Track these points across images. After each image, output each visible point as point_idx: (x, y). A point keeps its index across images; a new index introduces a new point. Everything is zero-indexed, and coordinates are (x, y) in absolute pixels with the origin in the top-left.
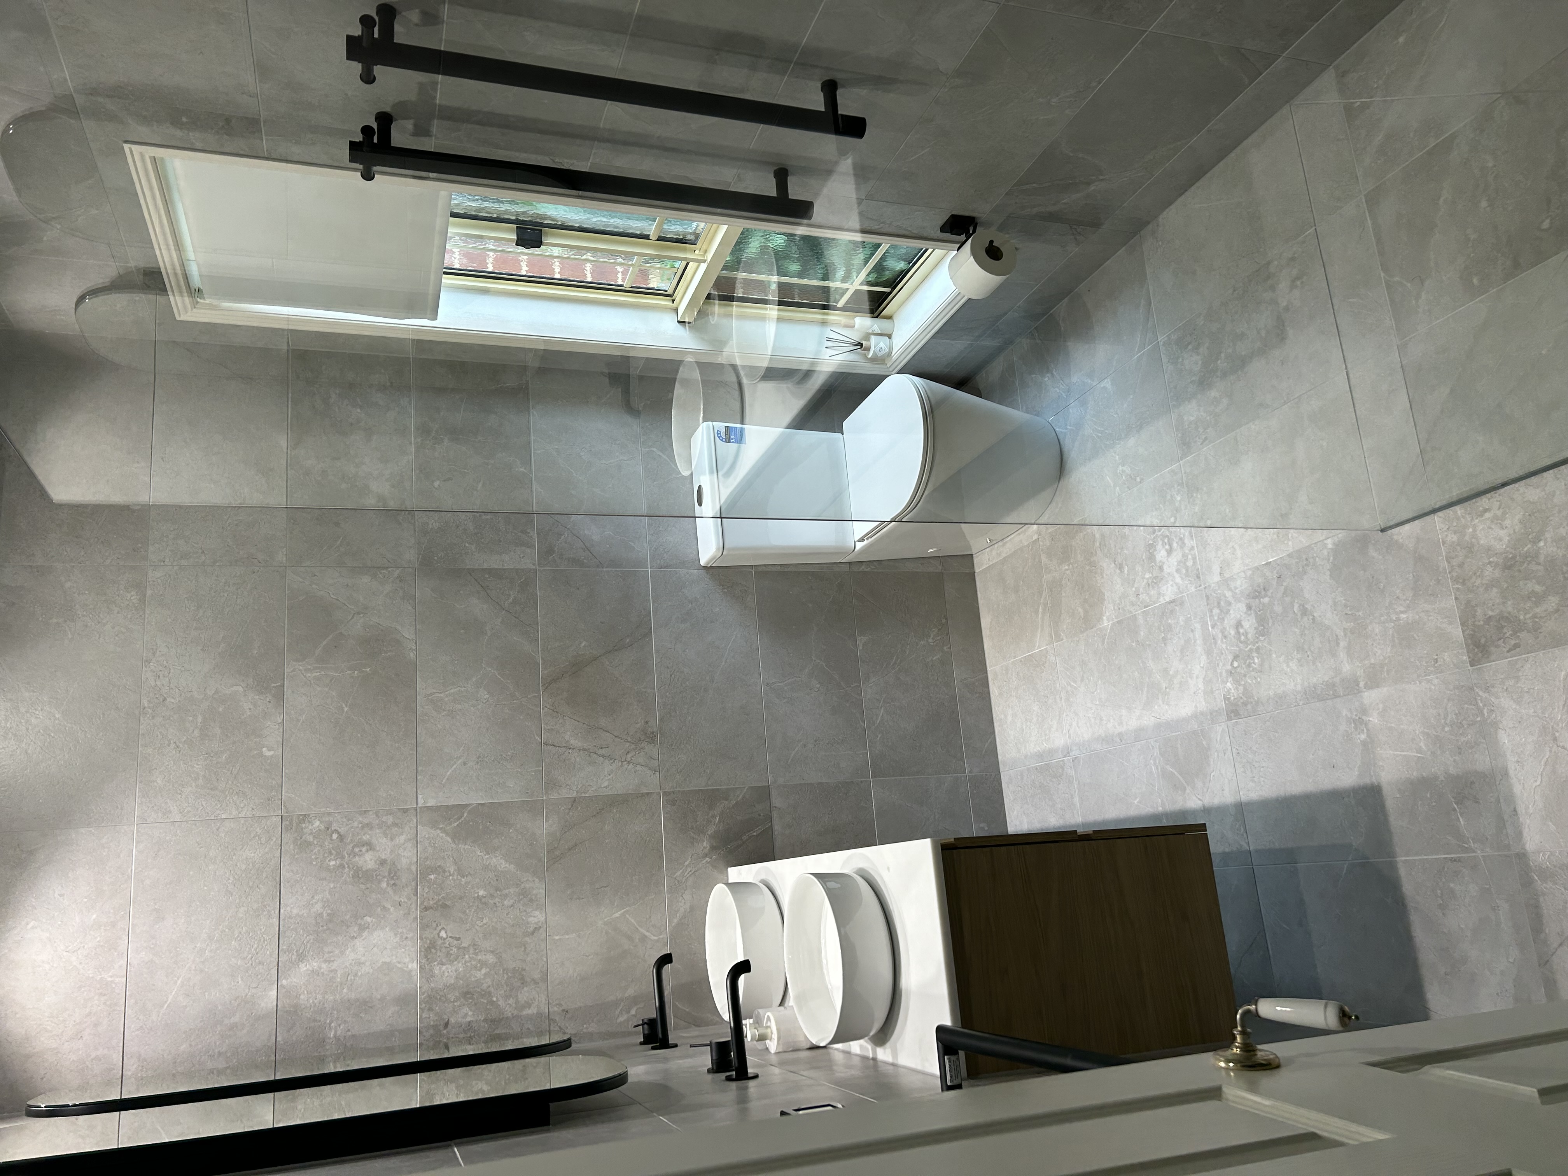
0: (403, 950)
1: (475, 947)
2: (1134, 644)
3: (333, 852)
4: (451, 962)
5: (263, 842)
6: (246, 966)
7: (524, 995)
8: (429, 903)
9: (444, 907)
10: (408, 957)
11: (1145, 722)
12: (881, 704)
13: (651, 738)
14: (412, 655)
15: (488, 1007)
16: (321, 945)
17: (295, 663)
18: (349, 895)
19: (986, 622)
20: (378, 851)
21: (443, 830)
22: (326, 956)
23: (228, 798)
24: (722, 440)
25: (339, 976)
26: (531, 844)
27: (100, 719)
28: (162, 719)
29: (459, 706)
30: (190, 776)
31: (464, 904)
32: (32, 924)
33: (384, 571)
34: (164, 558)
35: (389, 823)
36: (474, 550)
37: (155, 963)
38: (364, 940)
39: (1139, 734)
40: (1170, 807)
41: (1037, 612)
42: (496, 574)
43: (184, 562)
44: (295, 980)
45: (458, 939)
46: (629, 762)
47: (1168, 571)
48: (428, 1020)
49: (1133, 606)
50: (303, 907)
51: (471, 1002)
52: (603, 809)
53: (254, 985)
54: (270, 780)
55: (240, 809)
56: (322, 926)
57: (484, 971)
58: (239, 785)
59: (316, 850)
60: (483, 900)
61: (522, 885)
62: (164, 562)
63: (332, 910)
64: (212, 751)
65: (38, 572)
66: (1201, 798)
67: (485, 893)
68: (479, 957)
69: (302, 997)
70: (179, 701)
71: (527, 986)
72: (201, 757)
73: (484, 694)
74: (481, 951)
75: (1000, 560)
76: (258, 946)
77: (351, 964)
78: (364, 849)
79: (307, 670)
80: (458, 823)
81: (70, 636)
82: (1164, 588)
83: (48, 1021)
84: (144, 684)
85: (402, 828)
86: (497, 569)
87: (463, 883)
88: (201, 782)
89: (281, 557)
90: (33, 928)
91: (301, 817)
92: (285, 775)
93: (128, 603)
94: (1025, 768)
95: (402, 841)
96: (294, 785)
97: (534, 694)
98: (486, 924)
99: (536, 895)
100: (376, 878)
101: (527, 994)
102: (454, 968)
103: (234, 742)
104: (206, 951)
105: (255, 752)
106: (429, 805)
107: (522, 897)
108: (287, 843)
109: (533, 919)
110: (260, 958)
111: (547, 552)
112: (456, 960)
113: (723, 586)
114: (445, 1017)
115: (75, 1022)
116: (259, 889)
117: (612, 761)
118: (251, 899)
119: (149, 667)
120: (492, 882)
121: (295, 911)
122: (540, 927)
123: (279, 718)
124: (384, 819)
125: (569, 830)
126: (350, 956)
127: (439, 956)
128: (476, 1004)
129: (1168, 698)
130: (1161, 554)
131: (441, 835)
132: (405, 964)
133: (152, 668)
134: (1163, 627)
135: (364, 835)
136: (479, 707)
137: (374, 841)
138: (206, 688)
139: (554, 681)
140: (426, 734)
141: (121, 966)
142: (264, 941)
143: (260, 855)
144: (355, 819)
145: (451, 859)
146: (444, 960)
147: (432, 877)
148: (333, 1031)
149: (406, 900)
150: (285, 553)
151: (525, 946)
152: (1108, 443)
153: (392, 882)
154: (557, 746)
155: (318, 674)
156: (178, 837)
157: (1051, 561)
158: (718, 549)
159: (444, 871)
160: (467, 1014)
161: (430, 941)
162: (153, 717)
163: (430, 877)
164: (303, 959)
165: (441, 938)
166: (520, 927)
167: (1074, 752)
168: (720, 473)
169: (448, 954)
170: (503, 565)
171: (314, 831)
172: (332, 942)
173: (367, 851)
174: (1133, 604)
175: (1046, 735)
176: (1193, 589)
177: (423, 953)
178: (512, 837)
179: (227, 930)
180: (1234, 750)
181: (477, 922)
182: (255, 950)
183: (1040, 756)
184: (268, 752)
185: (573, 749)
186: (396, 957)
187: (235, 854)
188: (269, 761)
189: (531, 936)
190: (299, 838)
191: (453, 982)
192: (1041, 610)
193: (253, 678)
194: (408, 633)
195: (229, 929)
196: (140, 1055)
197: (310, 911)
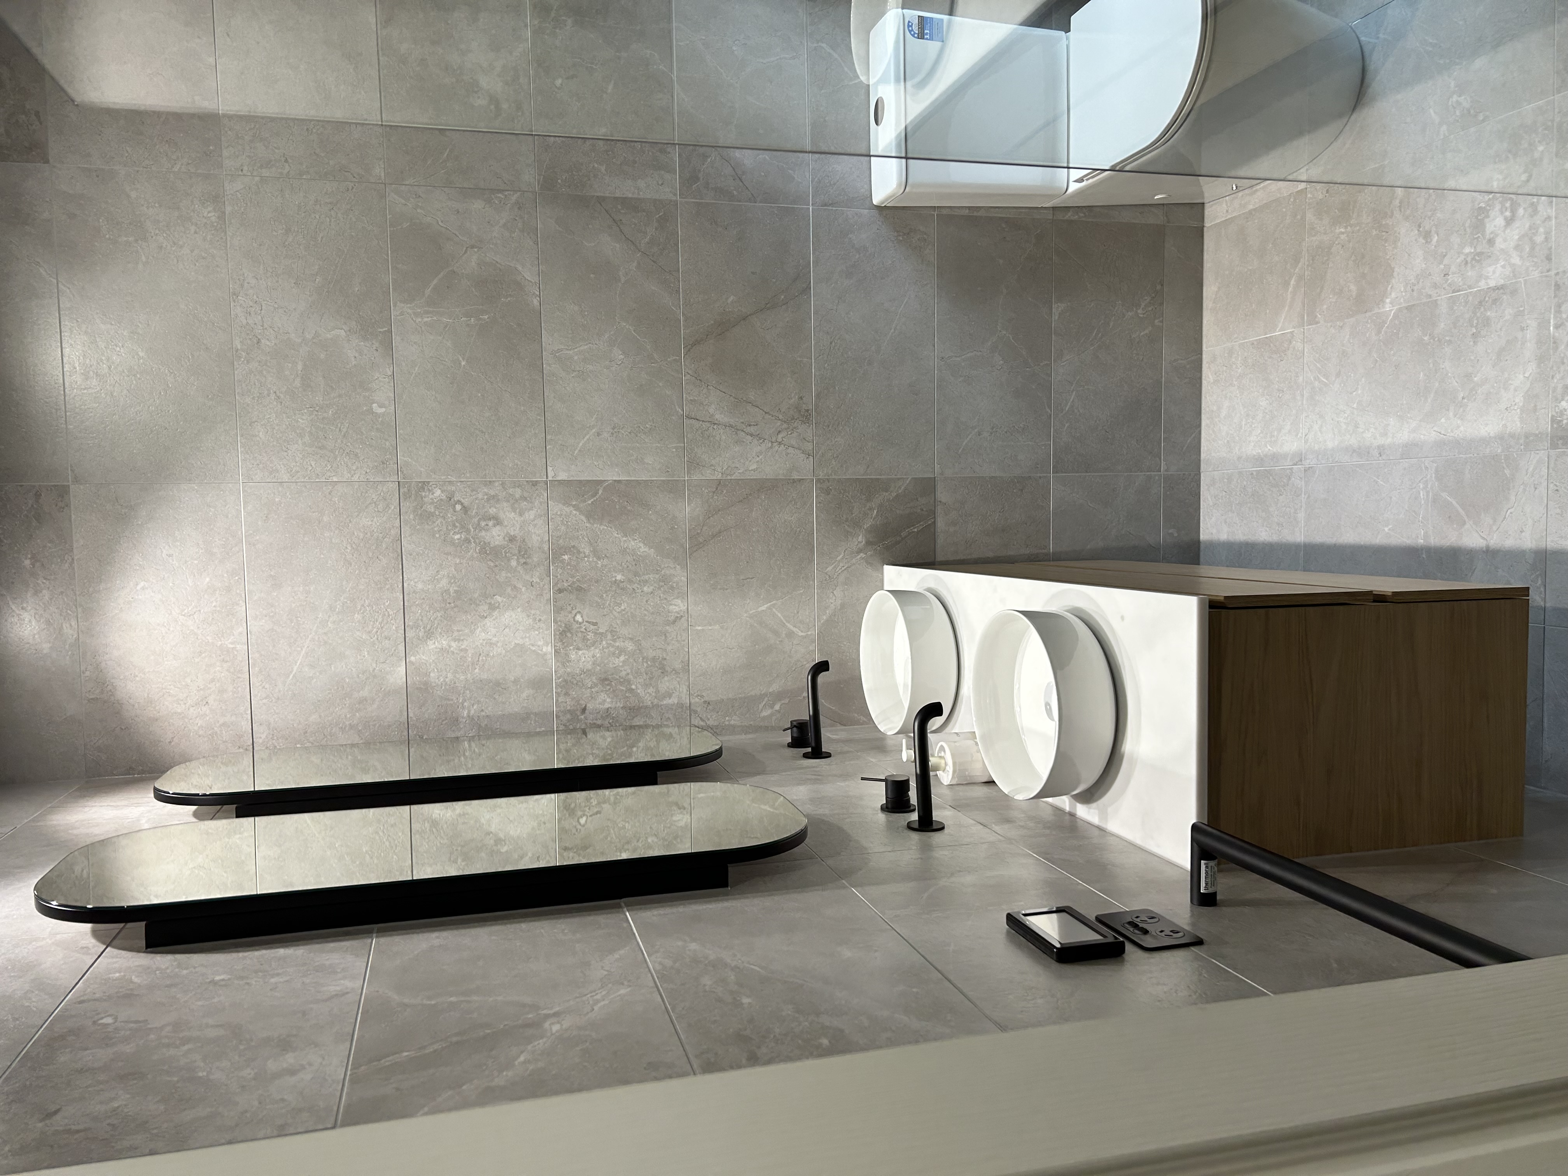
0: (537, 632)
1: (614, 634)
2: (1426, 338)
3: (457, 524)
4: (588, 647)
5: (381, 510)
6: (372, 640)
7: (665, 684)
8: (563, 585)
9: (579, 590)
10: (542, 640)
11: (1422, 436)
12: (1072, 388)
13: (806, 417)
14: (536, 302)
15: (627, 695)
16: (449, 623)
17: (403, 305)
18: (477, 572)
19: (1210, 290)
20: (506, 526)
21: (576, 508)
22: (456, 634)
23: (339, 459)
24: (913, 36)
25: (470, 655)
26: (673, 528)
27: (189, 361)
28: (257, 364)
29: (591, 367)
30: (296, 432)
31: (600, 588)
32: (142, 584)
33: (500, 195)
34: (242, 165)
35: (517, 496)
36: (604, 172)
37: (276, 631)
38: (494, 620)
39: (1409, 450)
40: (1435, 541)
41: (1286, 284)
42: (632, 205)
43: (265, 172)
44: (424, 657)
45: (595, 624)
46: (780, 443)
47: (1502, 247)
48: (565, 705)
49: (1436, 288)
50: (428, 583)
51: (610, 689)
52: (750, 494)
53: (382, 660)
54: (384, 441)
55: (353, 472)
56: (449, 603)
57: (622, 658)
58: (349, 444)
59: (439, 522)
60: (621, 585)
61: (663, 571)
62: (242, 170)
63: (459, 586)
64: (317, 405)
65: (98, 176)
66: (1485, 537)
67: (623, 577)
68: (617, 644)
69: (432, 675)
70: (275, 344)
71: (667, 676)
72: (306, 411)
73: (618, 354)
74: (620, 637)
75: (1243, 214)
76: (383, 620)
77: (481, 644)
78: (491, 523)
79: (417, 315)
80: (592, 500)
81: (144, 259)
82: (1491, 269)
83: (170, 685)
84: (234, 321)
85: (531, 502)
86: (631, 198)
87: (599, 566)
88: (307, 439)
89: (379, 171)
90: (143, 588)
91: (420, 485)
92: (399, 437)
93: (205, 221)
94: (1236, 471)
95: (532, 517)
96: (410, 449)
97: (674, 358)
98: (624, 610)
99: (677, 583)
100: (506, 556)
101: (667, 684)
102: (591, 654)
103: (340, 396)
104: (329, 623)
105: (365, 408)
106: (559, 478)
107: (663, 584)
108: (406, 512)
109: (674, 607)
110: (386, 633)
111: (690, 180)
112: (593, 646)
113: (898, 232)
114: (582, 702)
115: (198, 687)
116: (380, 560)
117: (761, 441)
118: (372, 571)
119: (238, 302)
120: (630, 566)
121: (420, 586)
122: (682, 616)
123: (387, 369)
124: (511, 491)
125: (713, 515)
126: (481, 636)
127: (575, 641)
128: (614, 691)
129: (1464, 411)
130: (1496, 222)
131: (574, 512)
132: (539, 646)
133: (242, 302)
134: (1477, 319)
135: (490, 508)
136: (613, 369)
137: (501, 515)
138: (304, 330)
139: (697, 343)
140: (554, 397)
141: (241, 633)
142: (389, 616)
143: (378, 524)
144: (479, 490)
145: (586, 539)
146: (580, 645)
147: (566, 557)
148: (467, 711)
149: (538, 581)
150: (383, 166)
151: (665, 634)
152: (1442, 62)
153: (522, 561)
154: (700, 420)
155: (430, 319)
156: (288, 499)
157: (1321, 219)
158: (899, 185)
159: (579, 552)
160: (605, 701)
161: (566, 624)
162: (248, 362)
163: (563, 557)
164: (431, 636)
165: (577, 622)
166: (660, 614)
167: (1308, 461)
168: (909, 84)
169: (585, 639)
170: (639, 194)
171: (435, 501)
172: (461, 621)
173: (494, 526)
174: (1435, 286)
175: (1272, 436)
176: (1536, 274)
177: (558, 637)
178: (652, 520)
179: (348, 602)
180: (1551, 486)
181: (615, 608)
182: (380, 623)
183: (1259, 460)
184: (379, 409)
185: (719, 424)
186: (530, 640)
187: (350, 522)
188: (381, 419)
189: (672, 625)
190: (418, 507)
191: (590, 667)
192: (1293, 282)
193: (356, 321)
194: (528, 273)
195: (350, 601)
196: (270, 724)
197: (435, 586)
